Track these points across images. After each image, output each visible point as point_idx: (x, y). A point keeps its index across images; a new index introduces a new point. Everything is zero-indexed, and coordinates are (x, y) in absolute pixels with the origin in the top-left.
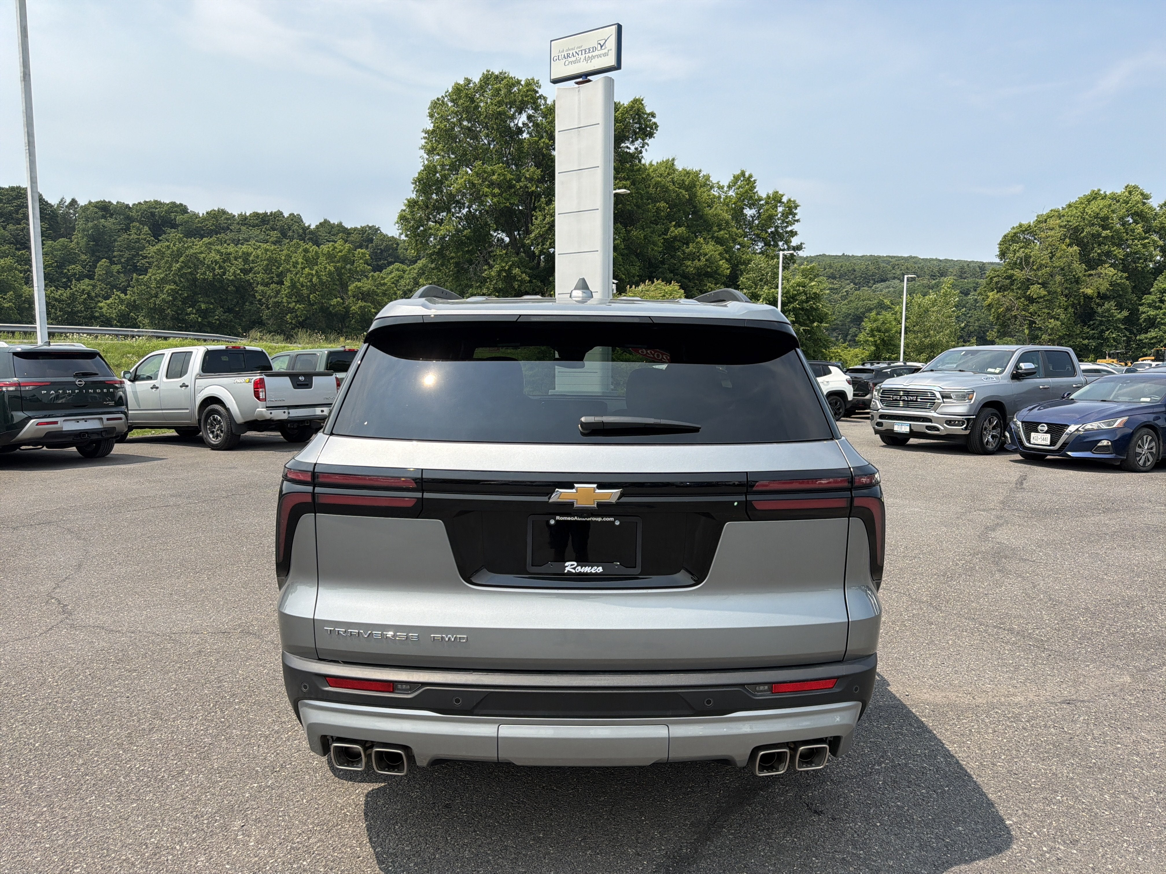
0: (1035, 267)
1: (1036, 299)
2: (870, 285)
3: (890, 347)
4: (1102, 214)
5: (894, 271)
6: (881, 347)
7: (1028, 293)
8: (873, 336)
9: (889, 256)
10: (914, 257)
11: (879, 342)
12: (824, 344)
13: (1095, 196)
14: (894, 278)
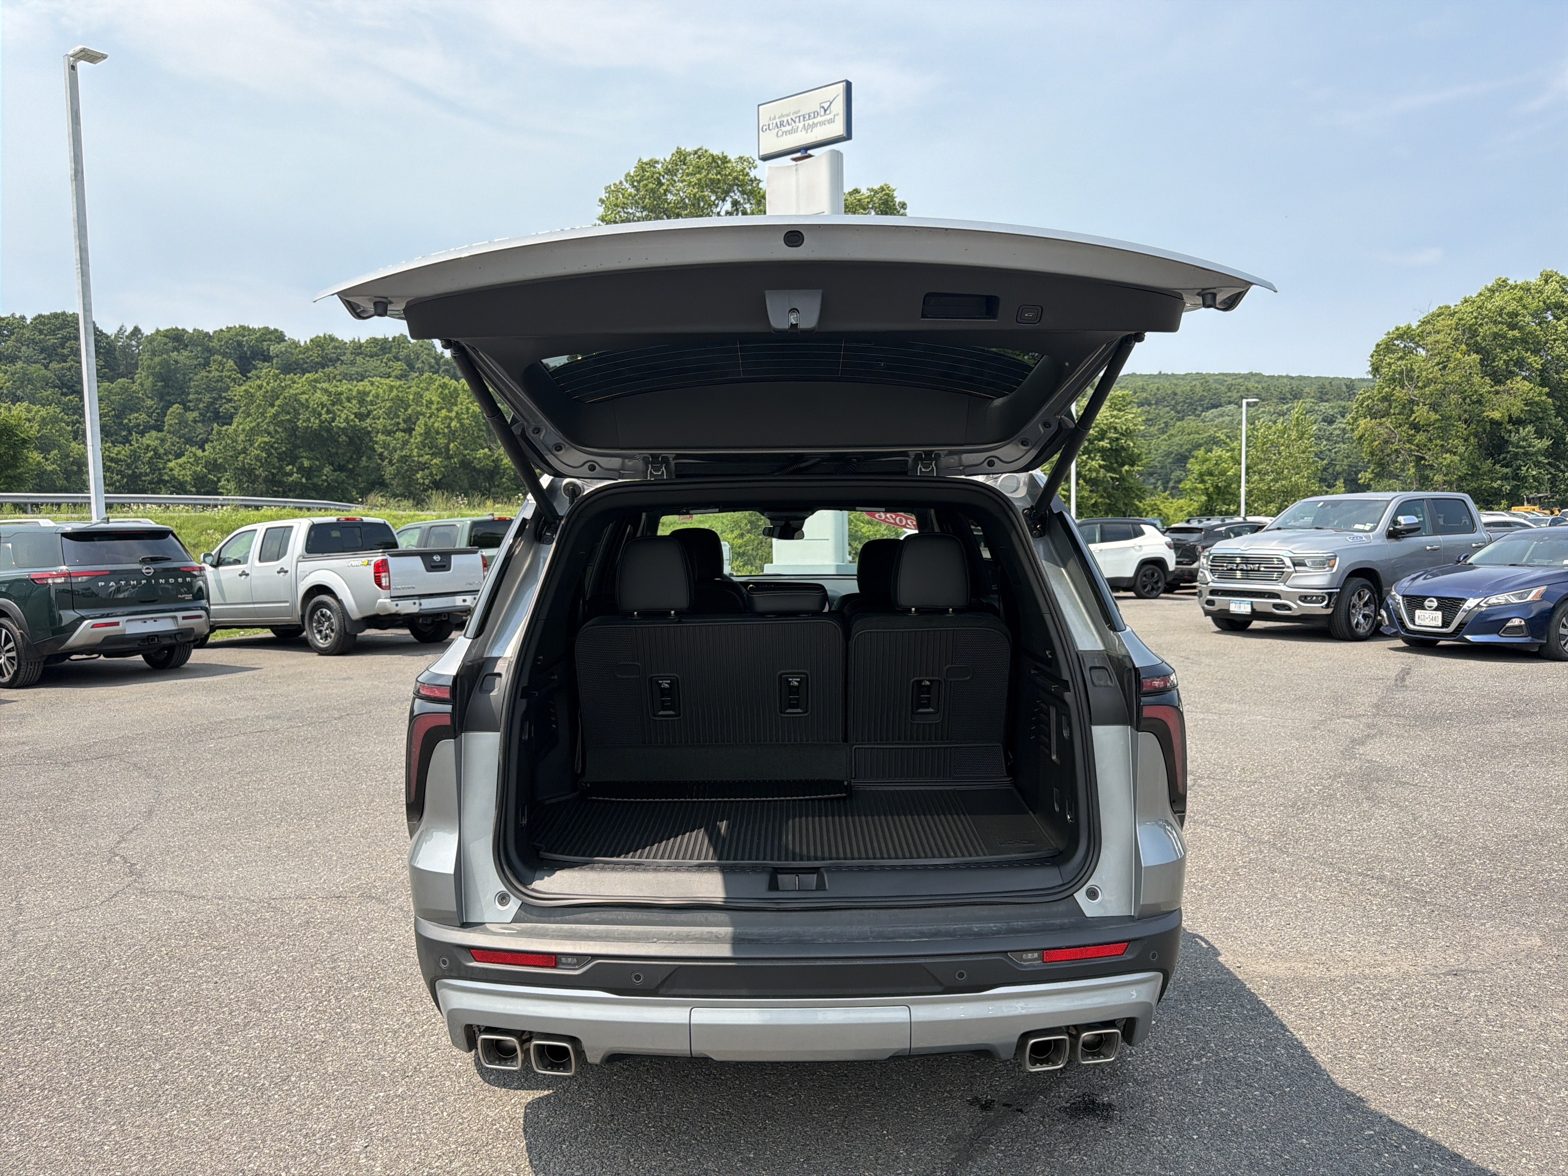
0: (1420, 384)
1: (1423, 426)
2: (1198, 412)
3: (1227, 496)
4: (1509, 309)
5: (1229, 394)
6: (1215, 497)
7: (1412, 419)
8: (1203, 481)
9: (1224, 374)
10: (1256, 374)
11: (1211, 489)
12: (1137, 495)
13: (1500, 286)
14: (1230, 403)
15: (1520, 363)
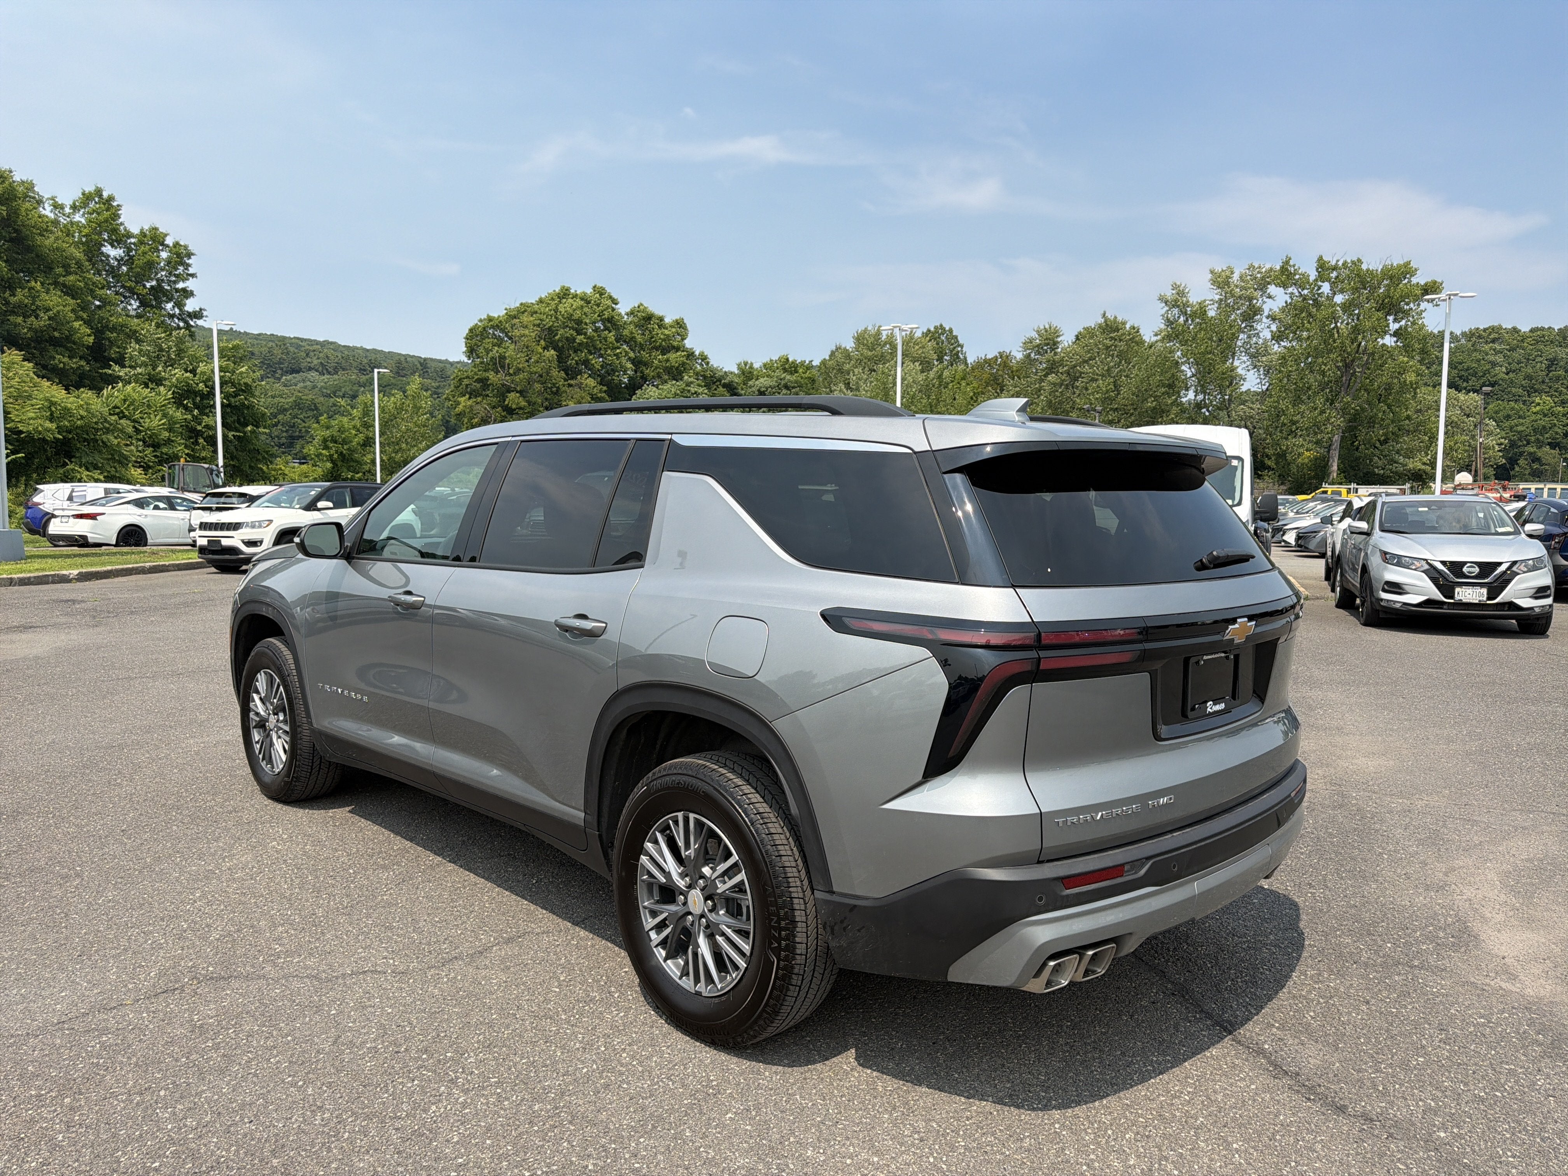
0: (511, 371)
1: (515, 410)
2: (277, 375)
3: (352, 464)
4: (576, 317)
5: (309, 360)
6: (339, 464)
7: (506, 403)
8: (326, 448)
9: (298, 338)
10: (332, 343)
11: (336, 456)
12: (264, 458)
13: (565, 294)
14: (310, 369)
15: (586, 362)
